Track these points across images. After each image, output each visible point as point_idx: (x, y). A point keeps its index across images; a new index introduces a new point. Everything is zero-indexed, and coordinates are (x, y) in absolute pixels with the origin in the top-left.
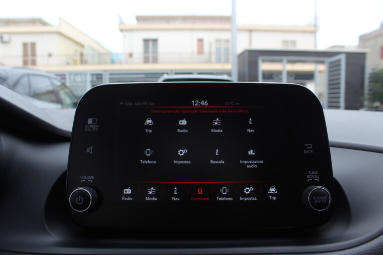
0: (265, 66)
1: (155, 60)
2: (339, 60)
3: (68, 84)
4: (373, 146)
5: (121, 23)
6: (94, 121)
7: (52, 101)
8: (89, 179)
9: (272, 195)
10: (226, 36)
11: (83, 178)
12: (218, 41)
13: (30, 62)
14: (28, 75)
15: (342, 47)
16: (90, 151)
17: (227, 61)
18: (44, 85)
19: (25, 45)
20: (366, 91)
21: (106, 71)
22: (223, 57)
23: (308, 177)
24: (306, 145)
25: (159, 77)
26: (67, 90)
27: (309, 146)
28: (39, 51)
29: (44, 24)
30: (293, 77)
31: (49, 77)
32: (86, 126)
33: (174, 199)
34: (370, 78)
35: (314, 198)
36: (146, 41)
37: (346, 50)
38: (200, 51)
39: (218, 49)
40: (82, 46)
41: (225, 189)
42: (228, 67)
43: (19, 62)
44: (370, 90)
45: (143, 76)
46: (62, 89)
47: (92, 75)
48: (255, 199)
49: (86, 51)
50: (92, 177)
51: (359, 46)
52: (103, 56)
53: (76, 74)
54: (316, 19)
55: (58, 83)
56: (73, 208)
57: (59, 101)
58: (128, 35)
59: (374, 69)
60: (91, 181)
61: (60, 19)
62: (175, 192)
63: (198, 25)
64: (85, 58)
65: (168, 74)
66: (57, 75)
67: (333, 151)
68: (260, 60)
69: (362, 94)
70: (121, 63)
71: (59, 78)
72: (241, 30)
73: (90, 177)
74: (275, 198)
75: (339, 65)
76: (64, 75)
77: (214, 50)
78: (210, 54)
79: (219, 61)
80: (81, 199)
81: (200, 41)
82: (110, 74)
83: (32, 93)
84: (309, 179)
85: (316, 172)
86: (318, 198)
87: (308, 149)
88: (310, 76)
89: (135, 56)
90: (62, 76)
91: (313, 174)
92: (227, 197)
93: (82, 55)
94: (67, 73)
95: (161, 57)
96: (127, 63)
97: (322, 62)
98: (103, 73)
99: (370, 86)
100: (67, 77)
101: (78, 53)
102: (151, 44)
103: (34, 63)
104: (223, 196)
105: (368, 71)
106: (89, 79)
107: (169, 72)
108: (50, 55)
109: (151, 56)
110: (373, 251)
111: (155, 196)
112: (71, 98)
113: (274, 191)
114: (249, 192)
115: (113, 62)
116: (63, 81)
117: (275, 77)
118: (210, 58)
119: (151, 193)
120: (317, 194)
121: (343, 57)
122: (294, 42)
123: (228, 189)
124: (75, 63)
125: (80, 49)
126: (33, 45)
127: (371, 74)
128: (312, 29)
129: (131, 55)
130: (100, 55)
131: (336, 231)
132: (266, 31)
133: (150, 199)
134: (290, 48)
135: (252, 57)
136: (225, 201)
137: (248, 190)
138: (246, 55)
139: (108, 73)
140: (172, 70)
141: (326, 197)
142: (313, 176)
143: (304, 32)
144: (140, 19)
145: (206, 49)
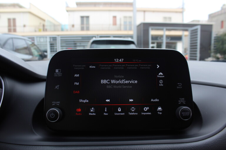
0: (153, 32)
1: (88, 29)
2: (197, 29)
3: (36, 43)
4: (215, 84)
5: (67, 7)
6: (59, 71)
7: (27, 54)
8: (57, 104)
9: (159, 111)
10: (130, 14)
11: (54, 103)
12: (125, 17)
13: (12, 30)
14: (12, 38)
15: (199, 21)
16: (57, 88)
17: (130, 29)
18: (21, 44)
19: (9, 20)
20: (212, 47)
21: (58, 35)
22: (128, 27)
23: (179, 101)
24: (178, 84)
25: (90, 39)
26: (35, 47)
27: (180, 84)
28: (18, 23)
29: (21, 7)
30: (169, 39)
31: (24, 40)
32: (55, 74)
33: (105, 114)
34: (215, 39)
35: (183, 113)
36: (82, 17)
37: (201, 23)
38: (115, 23)
39: (125, 22)
40: (44, 20)
41: (133, 108)
42: (131, 33)
43: (6, 30)
44: (215, 47)
45: (80, 38)
46: (33, 46)
47: (50, 38)
48: (150, 114)
49: (46, 24)
50: (59, 102)
51: (208, 21)
52: (56, 27)
53: (40, 37)
54: (183, 4)
55: (30, 43)
56: (49, 120)
57: (31, 54)
58: (71, 13)
59: (217, 34)
60: (58, 105)
61: (30, 4)
62: (106, 110)
63: (113, 8)
64: (46, 27)
65: (95, 37)
66: (29, 38)
67: (193, 86)
68: (150, 29)
69: (210, 49)
70: (67, 30)
71: (30, 40)
72: (139, 11)
73: (57, 102)
74: (161, 113)
75: (197, 32)
76: (34, 38)
77: (122, 23)
78: (121, 25)
79: (125, 29)
80: (53, 115)
81: (115, 17)
82: (61, 37)
83: (15, 49)
84: (180, 102)
85: (183, 99)
86: (184, 113)
87: (179, 86)
88: (179, 38)
89: (75, 26)
90: (32, 39)
91: (182, 100)
92: (134, 113)
93: (44, 26)
94: (35, 37)
95: (91, 27)
96: (71, 30)
97: (187, 30)
98: (57, 37)
99: (214, 44)
100: (35, 39)
101: (42, 25)
102: (85, 19)
103: (15, 30)
104: (132, 112)
105: (214, 35)
106: (48, 40)
107: (96, 36)
108: (24, 26)
109: (85, 26)
110: (214, 142)
111: (94, 113)
112: (38, 52)
113: (161, 109)
114: (146, 110)
115: (62, 30)
116: (33, 41)
117: (159, 39)
118: (120, 27)
119: (92, 111)
120: (184, 111)
121: (199, 27)
122: (170, 18)
123: (135, 108)
124: (40, 31)
125: (42, 22)
126: (14, 20)
127: (215, 37)
128: (181, 10)
129: (73, 26)
130: (55, 26)
131: (194, 131)
132: (154, 11)
133: (92, 114)
134: (168, 22)
135: (145, 27)
136: (133, 115)
137: (146, 109)
138: (142, 26)
139: (60, 36)
140: (98, 35)
141: (189, 113)
142: (182, 101)
143: (176, 12)
144: (78, 4)
145: (118, 22)
